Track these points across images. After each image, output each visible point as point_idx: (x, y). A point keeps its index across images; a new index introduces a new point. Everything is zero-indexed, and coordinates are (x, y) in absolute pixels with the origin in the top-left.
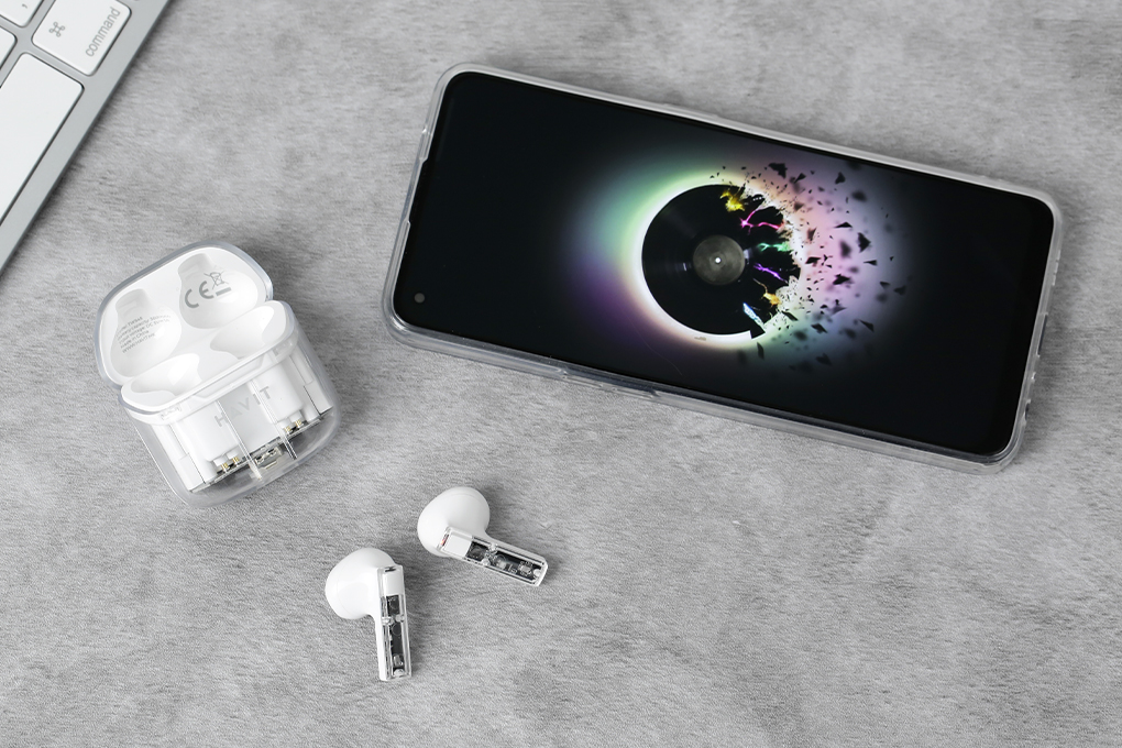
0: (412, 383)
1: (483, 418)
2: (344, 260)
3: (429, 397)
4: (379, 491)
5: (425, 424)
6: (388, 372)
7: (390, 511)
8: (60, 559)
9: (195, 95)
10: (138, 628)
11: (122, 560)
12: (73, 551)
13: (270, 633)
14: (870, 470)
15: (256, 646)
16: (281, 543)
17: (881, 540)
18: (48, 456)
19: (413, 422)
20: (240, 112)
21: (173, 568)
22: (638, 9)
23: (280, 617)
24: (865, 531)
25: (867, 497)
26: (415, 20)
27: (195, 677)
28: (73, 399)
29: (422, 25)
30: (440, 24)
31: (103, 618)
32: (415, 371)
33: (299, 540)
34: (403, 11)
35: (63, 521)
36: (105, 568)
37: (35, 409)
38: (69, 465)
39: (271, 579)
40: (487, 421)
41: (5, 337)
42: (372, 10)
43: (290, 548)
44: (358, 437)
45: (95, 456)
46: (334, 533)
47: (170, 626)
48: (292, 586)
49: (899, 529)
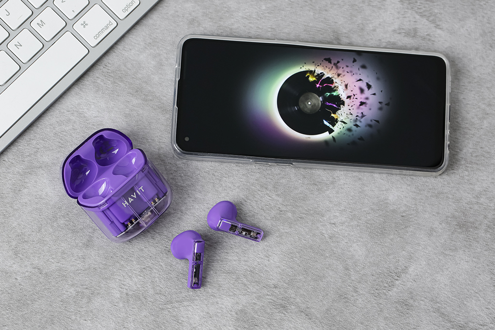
0: (218, 178)
1: (245, 199)
4: (195, 221)
8: (55, 224)
9: (151, 37)
11: (82, 229)
13: (137, 272)
14: (404, 252)
15: (130, 277)
17: (402, 283)
20: (168, 48)
22: (344, 37)
23: (143, 267)
24: (396, 278)
25: (400, 263)
26: (250, 23)
27: (102, 285)
29: (252, 26)
30: (261, 27)
34: (245, 18)
35: (60, 208)
36: (73, 231)
37: (58, 158)
40: (246, 200)
41: (51, 125)
42: (232, 15)
44: (191, 196)
47: (96, 261)
48: (150, 254)
49: (411, 280)
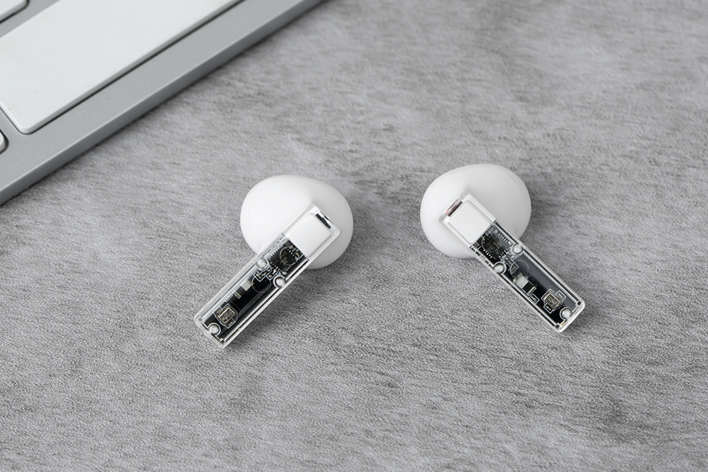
2: (588, 7)
3: (691, 191)
5: (684, 225)
6: (637, 153)
7: (622, 335)
10: (230, 453)
12: (150, 338)
16: (457, 361)
18: (135, 210)
19: (666, 220)
21: (293, 377)
28: (183, 142)
31: (180, 434)
32: (674, 154)
33: (483, 359)
38: (165, 226)
39: (434, 408)
43: (470, 368)
45: (203, 218)
46: (536, 356)
